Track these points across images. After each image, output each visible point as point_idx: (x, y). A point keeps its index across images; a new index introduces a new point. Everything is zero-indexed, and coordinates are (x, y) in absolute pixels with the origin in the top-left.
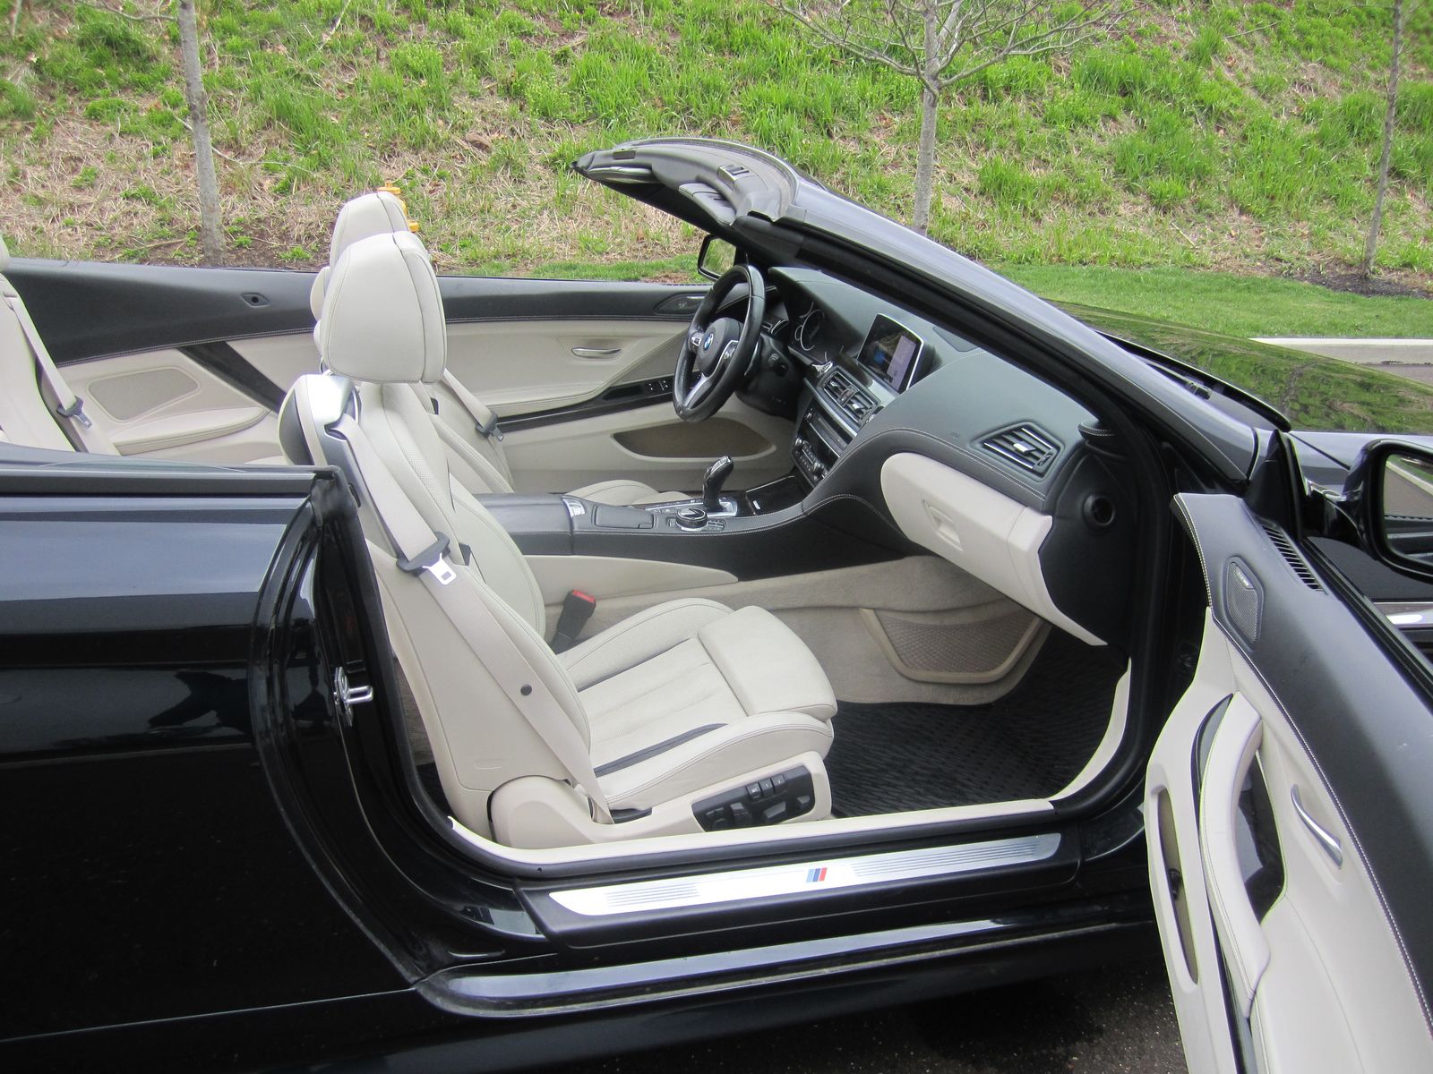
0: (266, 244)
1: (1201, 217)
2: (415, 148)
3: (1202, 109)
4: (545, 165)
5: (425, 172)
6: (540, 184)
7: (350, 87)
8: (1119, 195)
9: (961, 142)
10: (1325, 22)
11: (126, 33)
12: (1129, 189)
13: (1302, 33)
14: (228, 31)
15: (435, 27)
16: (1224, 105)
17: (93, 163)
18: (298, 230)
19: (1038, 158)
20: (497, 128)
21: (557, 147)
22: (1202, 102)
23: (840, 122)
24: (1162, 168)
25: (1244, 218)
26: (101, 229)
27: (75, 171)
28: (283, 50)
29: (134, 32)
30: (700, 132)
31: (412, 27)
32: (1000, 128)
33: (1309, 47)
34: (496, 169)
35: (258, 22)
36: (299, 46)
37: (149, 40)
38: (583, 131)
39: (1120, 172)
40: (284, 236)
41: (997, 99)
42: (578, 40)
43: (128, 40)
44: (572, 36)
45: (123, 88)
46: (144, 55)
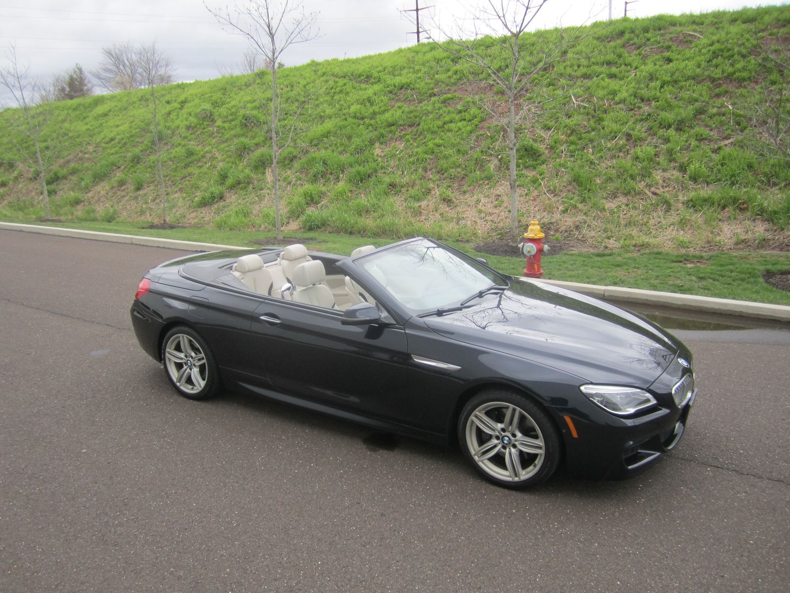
0: (549, 233)
2: (626, 195)
4: (683, 203)
5: (627, 205)
6: (677, 213)
7: (610, 166)
11: (532, 146)
14: (572, 143)
15: (659, 138)
17: (504, 197)
18: (563, 228)
20: (669, 185)
21: (692, 194)
26: (495, 223)
27: (497, 200)
28: (591, 150)
29: (535, 145)
30: (777, 187)
31: (649, 138)
34: (658, 205)
35: (585, 138)
36: (598, 149)
37: (541, 148)
38: (711, 186)
40: (557, 231)
42: (730, 141)
43: (532, 149)
44: (729, 138)
45: (526, 167)
46: (537, 155)
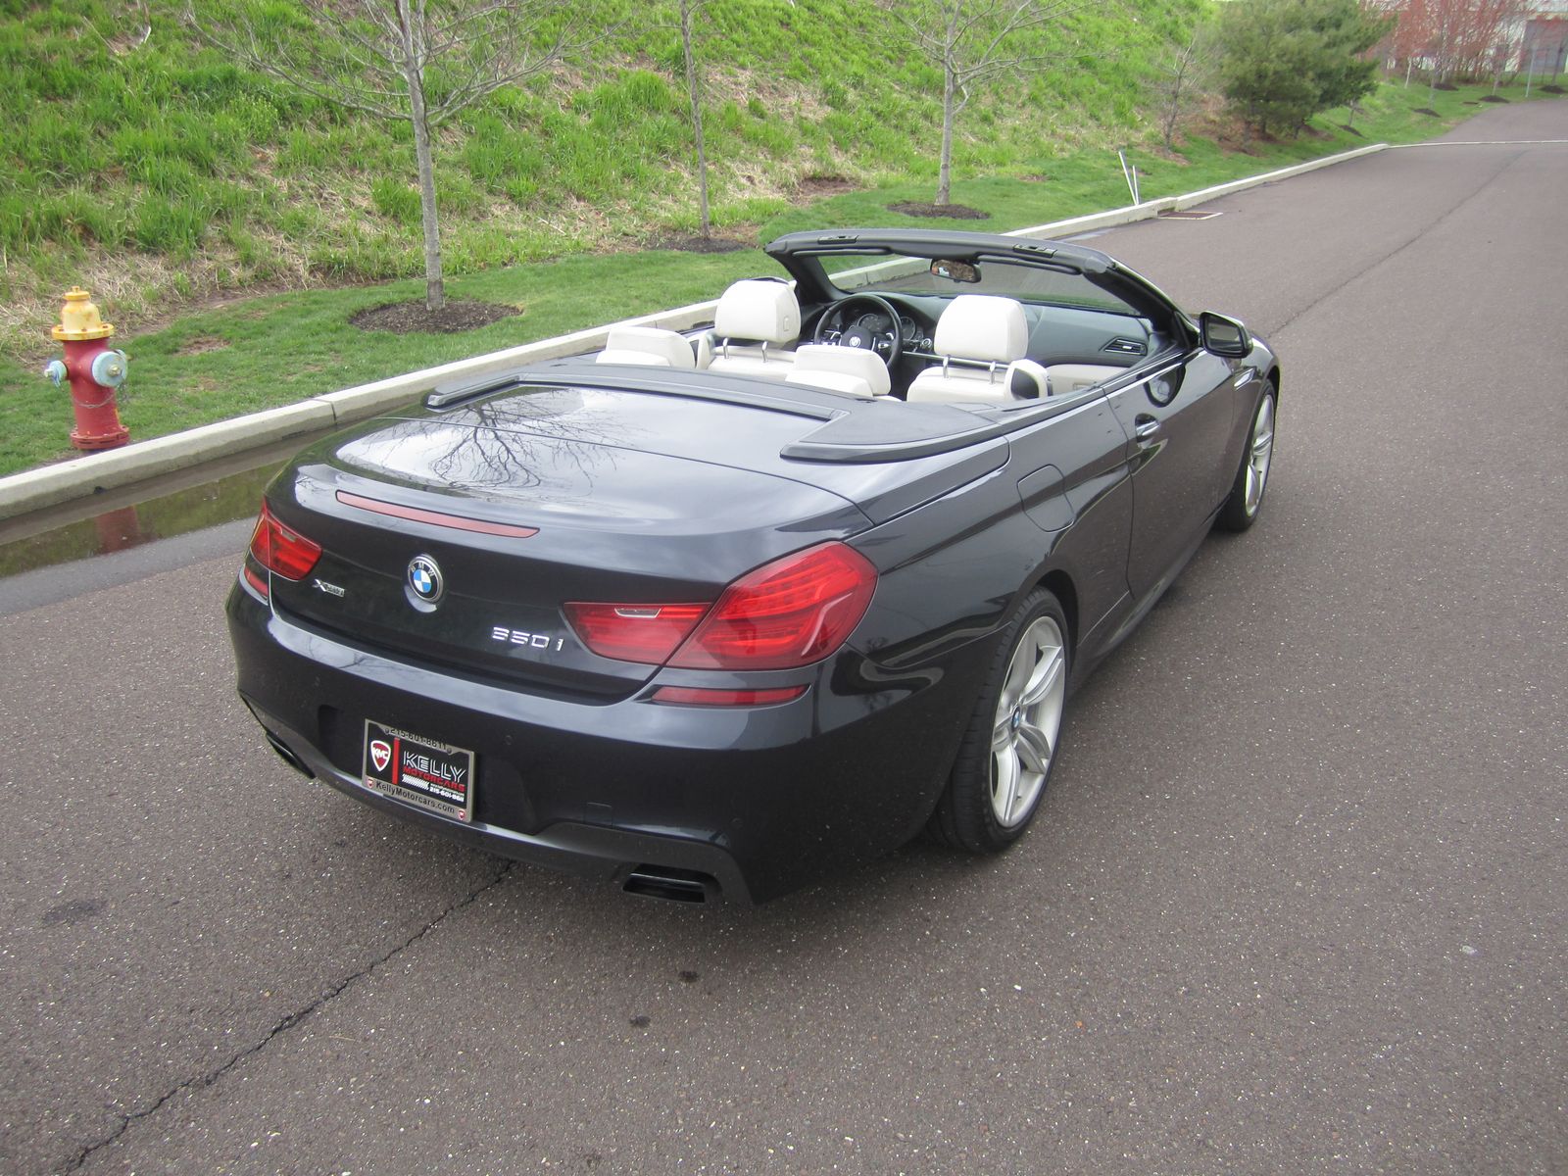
1: (553, 208)
3: (504, 111)
8: (487, 199)
9: (337, 166)
10: (548, 22)
12: (491, 192)
13: (537, 33)
16: (519, 104)
19: (407, 173)
22: (501, 105)
23: (220, 163)
24: (509, 170)
25: (582, 203)
32: (365, 149)
33: (546, 45)
39: (478, 178)
41: (344, 123)
